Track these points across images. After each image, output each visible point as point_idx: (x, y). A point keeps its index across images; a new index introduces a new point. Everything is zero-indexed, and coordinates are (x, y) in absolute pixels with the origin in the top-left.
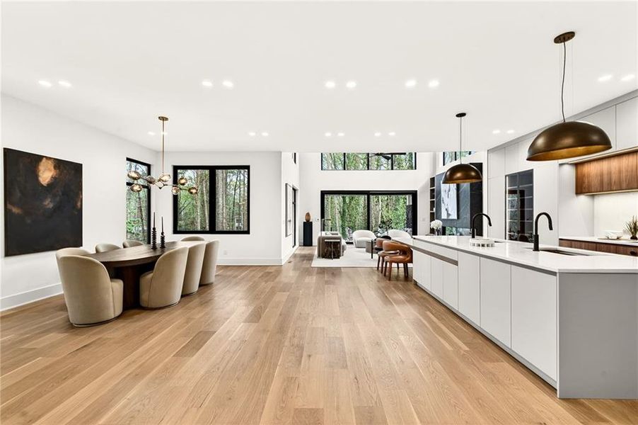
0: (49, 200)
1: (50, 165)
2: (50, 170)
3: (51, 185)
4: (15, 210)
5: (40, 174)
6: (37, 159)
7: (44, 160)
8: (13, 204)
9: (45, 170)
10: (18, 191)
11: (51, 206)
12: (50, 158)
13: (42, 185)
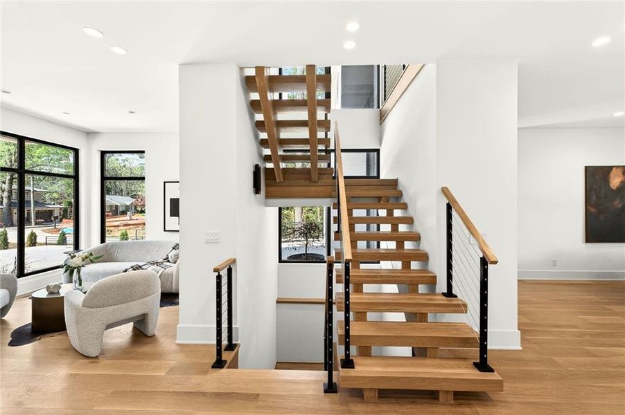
0: (618, 201)
1: (620, 171)
2: (619, 176)
3: (620, 189)
4: (593, 210)
5: (611, 180)
6: (608, 170)
7: (614, 169)
8: (592, 206)
9: (615, 176)
10: (594, 196)
11: (620, 205)
12: (619, 166)
13: (612, 190)
